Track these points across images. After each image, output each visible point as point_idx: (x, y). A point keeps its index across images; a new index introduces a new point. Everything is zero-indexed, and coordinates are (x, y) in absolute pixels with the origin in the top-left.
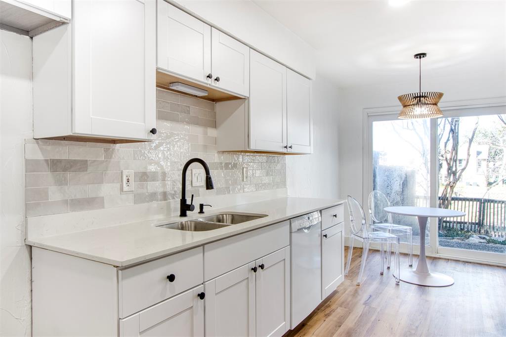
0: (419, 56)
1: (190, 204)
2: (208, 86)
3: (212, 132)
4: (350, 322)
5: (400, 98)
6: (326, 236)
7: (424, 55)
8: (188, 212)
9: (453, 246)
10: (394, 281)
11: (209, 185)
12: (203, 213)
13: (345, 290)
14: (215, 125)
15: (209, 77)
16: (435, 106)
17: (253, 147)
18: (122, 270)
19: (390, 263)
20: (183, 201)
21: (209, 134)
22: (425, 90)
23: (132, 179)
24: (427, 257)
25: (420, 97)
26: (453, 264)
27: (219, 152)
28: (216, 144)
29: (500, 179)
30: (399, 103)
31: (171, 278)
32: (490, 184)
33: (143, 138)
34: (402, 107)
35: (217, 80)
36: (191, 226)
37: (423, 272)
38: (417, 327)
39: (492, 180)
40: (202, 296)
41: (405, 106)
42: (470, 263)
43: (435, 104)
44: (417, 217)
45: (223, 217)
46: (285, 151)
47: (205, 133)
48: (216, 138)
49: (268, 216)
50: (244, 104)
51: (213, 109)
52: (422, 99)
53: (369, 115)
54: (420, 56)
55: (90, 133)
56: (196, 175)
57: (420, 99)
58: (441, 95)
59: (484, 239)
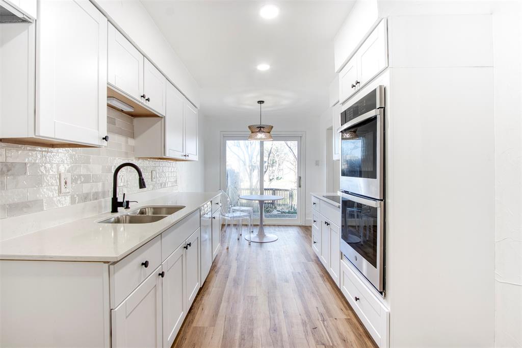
1: (122, 201)
2: (140, 104)
3: (131, 142)
4: (233, 274)
5: (250, 127)
6: (214, 218)
7: (263, 102)
8: (119, 209)
9: (268, 217)
10: (247, 243)
11: (142, 184)
12: (129, 208)
13: (221, 253)
14: (133, 136)
15: (143, 96)
16: (268, 134)
17: (168, 155)
18: (111, 264)
19: (241, 231)
20: (115, 199)
21: (129, 143)
22: (263, 123)
23: (69, 181)
25: (261, 127)
26: (273, 227)
27: (136, 158)
28: (134, 151)
29: (275, 177)
30: (249, 130)
31: (146, 264)
32: (271, 180)
33: (96, 144)
35: (148, 100)
36: (126, 220)
37: (261, 234)
39: (271, 178)
40: (162, 275)
41: (252, 132)
42: (281, 225)
43: (269, 133)
45: (146, 210)
46: (184, 158)
47: (127, 142)
48: (134, 147)
49: (185, 207)
50: (160, 122)
51: (132, 122)
52: (262, 129)
53: (224, 136)
54: (261, 102)
55: (53, 137)
56: (121, 176)
57: (260, 128)
58: (272, 127)
59: (279, 211)
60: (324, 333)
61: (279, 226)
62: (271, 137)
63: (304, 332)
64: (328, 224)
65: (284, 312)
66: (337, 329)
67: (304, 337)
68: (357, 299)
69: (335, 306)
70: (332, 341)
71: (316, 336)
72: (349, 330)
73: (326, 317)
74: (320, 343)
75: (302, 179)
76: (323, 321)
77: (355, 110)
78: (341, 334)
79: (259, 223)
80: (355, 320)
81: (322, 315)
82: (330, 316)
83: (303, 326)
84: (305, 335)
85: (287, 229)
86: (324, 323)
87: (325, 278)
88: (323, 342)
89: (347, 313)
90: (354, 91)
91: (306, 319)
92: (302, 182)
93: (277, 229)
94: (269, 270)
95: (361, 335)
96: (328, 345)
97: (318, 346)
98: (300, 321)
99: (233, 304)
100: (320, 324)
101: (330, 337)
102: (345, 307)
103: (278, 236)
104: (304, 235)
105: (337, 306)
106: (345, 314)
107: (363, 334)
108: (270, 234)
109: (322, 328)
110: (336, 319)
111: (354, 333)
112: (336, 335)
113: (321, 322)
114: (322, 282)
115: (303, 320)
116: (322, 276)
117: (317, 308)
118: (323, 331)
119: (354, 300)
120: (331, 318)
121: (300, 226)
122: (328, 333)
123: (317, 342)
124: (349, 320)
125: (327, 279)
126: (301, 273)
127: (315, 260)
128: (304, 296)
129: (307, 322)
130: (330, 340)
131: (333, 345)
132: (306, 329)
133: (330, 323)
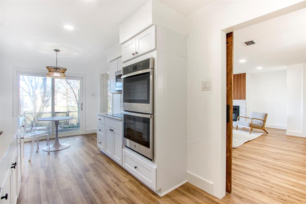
0: (56, 51)
5: (47, 67)
7: (59, 51)
10: (46, 153)
16: (63, 74)
22: (59, 66)
24: (59, 138)
26: (64, 139)
30: (47, 69)
34: (48, 71)
37: (57, 145)
38: (72, 166)
41: (50, 71)
42: (69, 136)
44: (54, 121)
52: (58, 70)
53: (17, 71)
57: (56, 69)
58: (66, 69)
59: (62, 127)
60: (121, 192)
61: (67, 137)
62: (65, 76)
63: (110, 197)
64: (112, 131)
65: (93, 190)
66: (127, 187)
67: (111, 200)
68: (135, 167)
69: (121, 176)
70: (127, 195)
71: (118, 196)
72: (132, 185)
73: (119, 183)
74: (121, 199)
75: (83, 104)
76: (118, 186)
77: (135, 67)
78: (130, 189)
79: (55, 137)
80: (133, 179)
81: (116, 183)
82: (121, 182)
83: (109, 194)
84: (111, 198)
85: (74, 139)
86: (119, 187)
87: (110, 162)
88: (122, 197)
89: (128, 177)
90: (133, 57)
91: (108, 189)
92: (83, 107)
93: (67, 139)
94: (73, 168)
95: (138, 186)
96: (125, 198)
97: (121, 201)
98: (105, 192)
99: (53, 200)
100: (117, 189)
101: (125, 194)
102: (126, 174)
103: (69, 144)
104: (87, 140)
105: (122, 175)
106: (127, 178)
107: (139, 185)
108: (64, 143)
109: (119, 190)
110: (124, 182)
111: (135, 186)
112: (128, 191)
113: (117, 187)
114: (109, 165)
115: (107, 190)
116: (108, 162)
117: (112, 180)
118: (120, 191)
119: (134, 169)
120: (121, 183)
121: (82, 135)
122: (123, 191)
123: (119, 199)
124: (130, 181)
125: (111, 162)
126: (94, 163)
127: (100, 153)
128: (102, 176)
129: (109, 190)
130: (125, 195)
131: (128, 196)
132: (111, 195)
133: (122, 186)
